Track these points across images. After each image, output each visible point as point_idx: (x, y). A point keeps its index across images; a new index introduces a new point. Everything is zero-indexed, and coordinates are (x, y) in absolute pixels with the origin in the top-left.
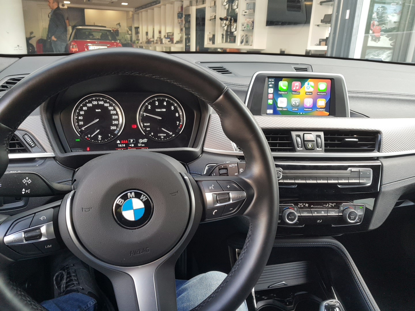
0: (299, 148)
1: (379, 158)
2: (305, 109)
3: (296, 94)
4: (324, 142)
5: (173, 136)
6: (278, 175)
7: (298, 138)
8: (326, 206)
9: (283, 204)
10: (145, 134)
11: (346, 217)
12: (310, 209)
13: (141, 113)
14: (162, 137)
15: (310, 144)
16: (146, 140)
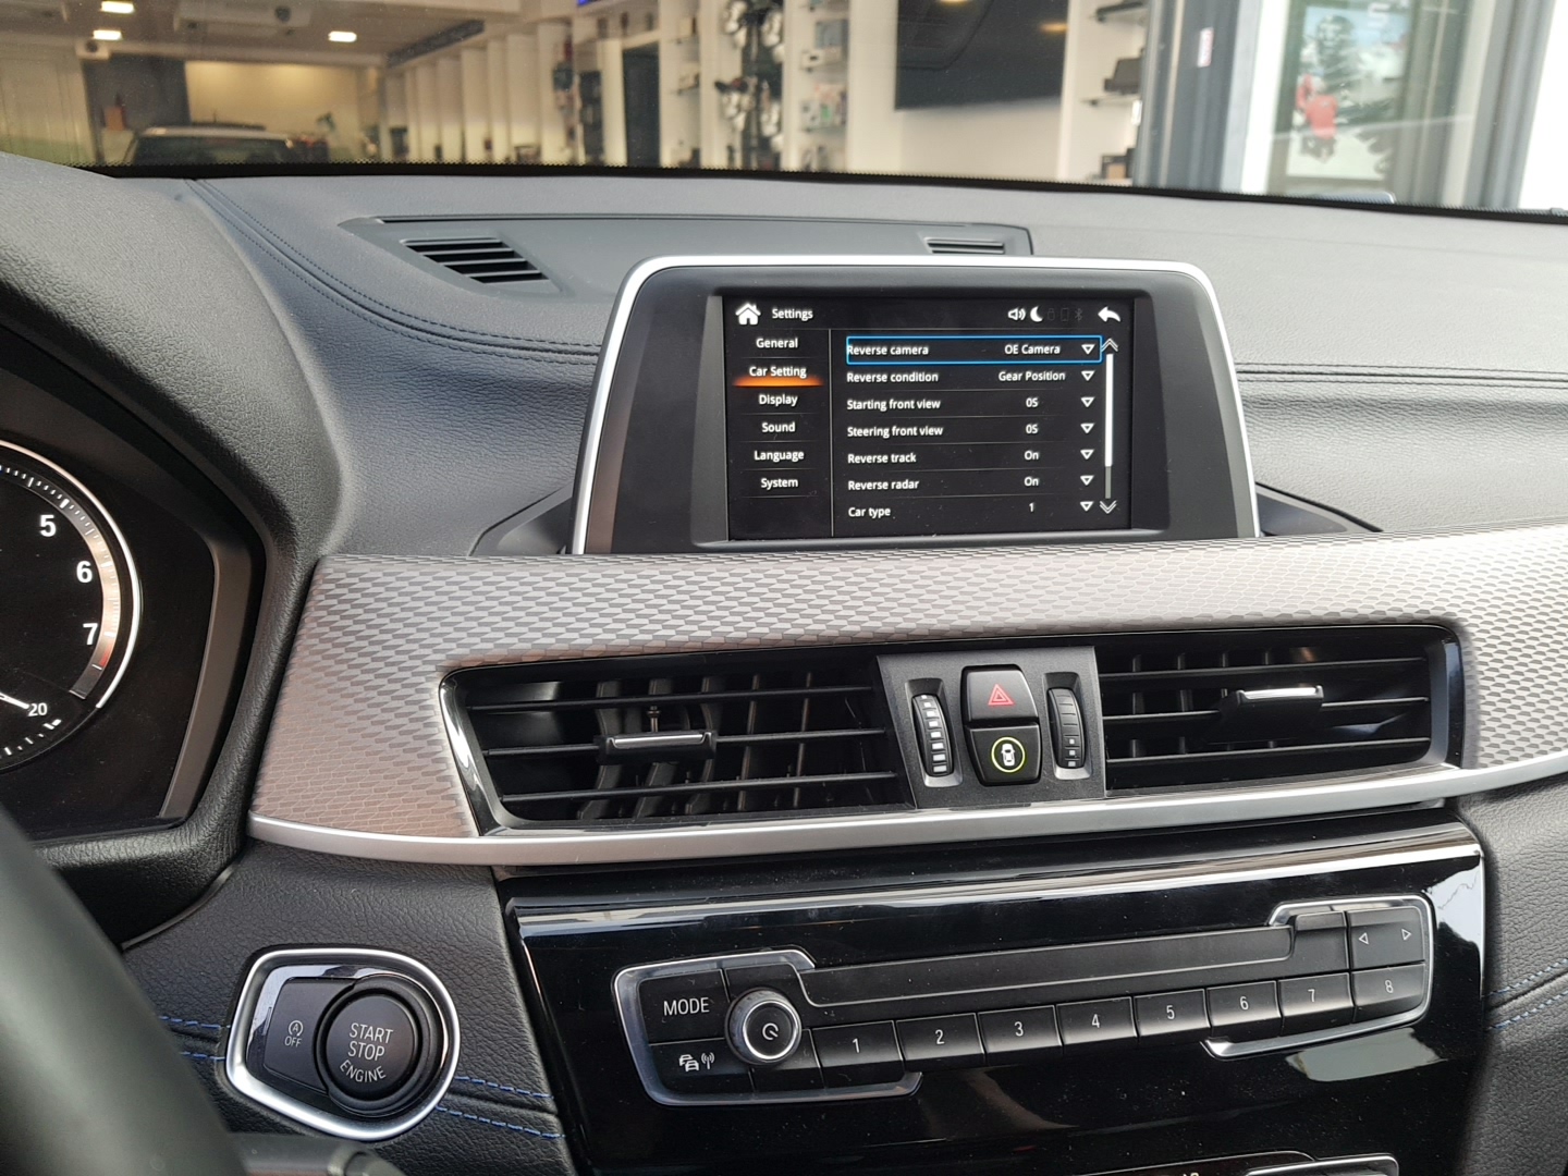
0: (933, 774)
1: (1463, 800)
4: (1098, 719)
5: (47, 725)
6: (774, 1030)
7: (927, 705)
15: (1007, 747)
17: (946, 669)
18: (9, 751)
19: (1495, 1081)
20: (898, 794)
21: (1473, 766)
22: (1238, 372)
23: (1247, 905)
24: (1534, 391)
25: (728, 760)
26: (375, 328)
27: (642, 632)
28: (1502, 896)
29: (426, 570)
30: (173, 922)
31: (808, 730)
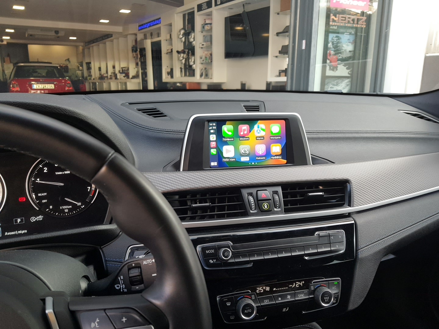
0: (252, 210)
1: (351, 213)
2: (257, 158)
3: (244, 140)
4: (282, 199)
5: (82, 207)
6: (226, 253)
7: (250, 197)
8: (292, 286)
9: (236, 292)
10: (38, 209)
11: (318, 299)
12: (272, 294)
13: (32, 179)
14: (65, 210)
15: (266, 205)
16: (40, 218)
17: (254, 191)
18: (74, 212)
19: (358, 264)
20: (246, 214)
21: (353, 207)
22: (306, 133)
23: (311, 232)
24: (367, 134)
25: (212, 209)
26: (136, 128)
27: (197, 185)
28: (358, 230)
29: (155, 175)
30: (111, 242)
31: (227, 203)
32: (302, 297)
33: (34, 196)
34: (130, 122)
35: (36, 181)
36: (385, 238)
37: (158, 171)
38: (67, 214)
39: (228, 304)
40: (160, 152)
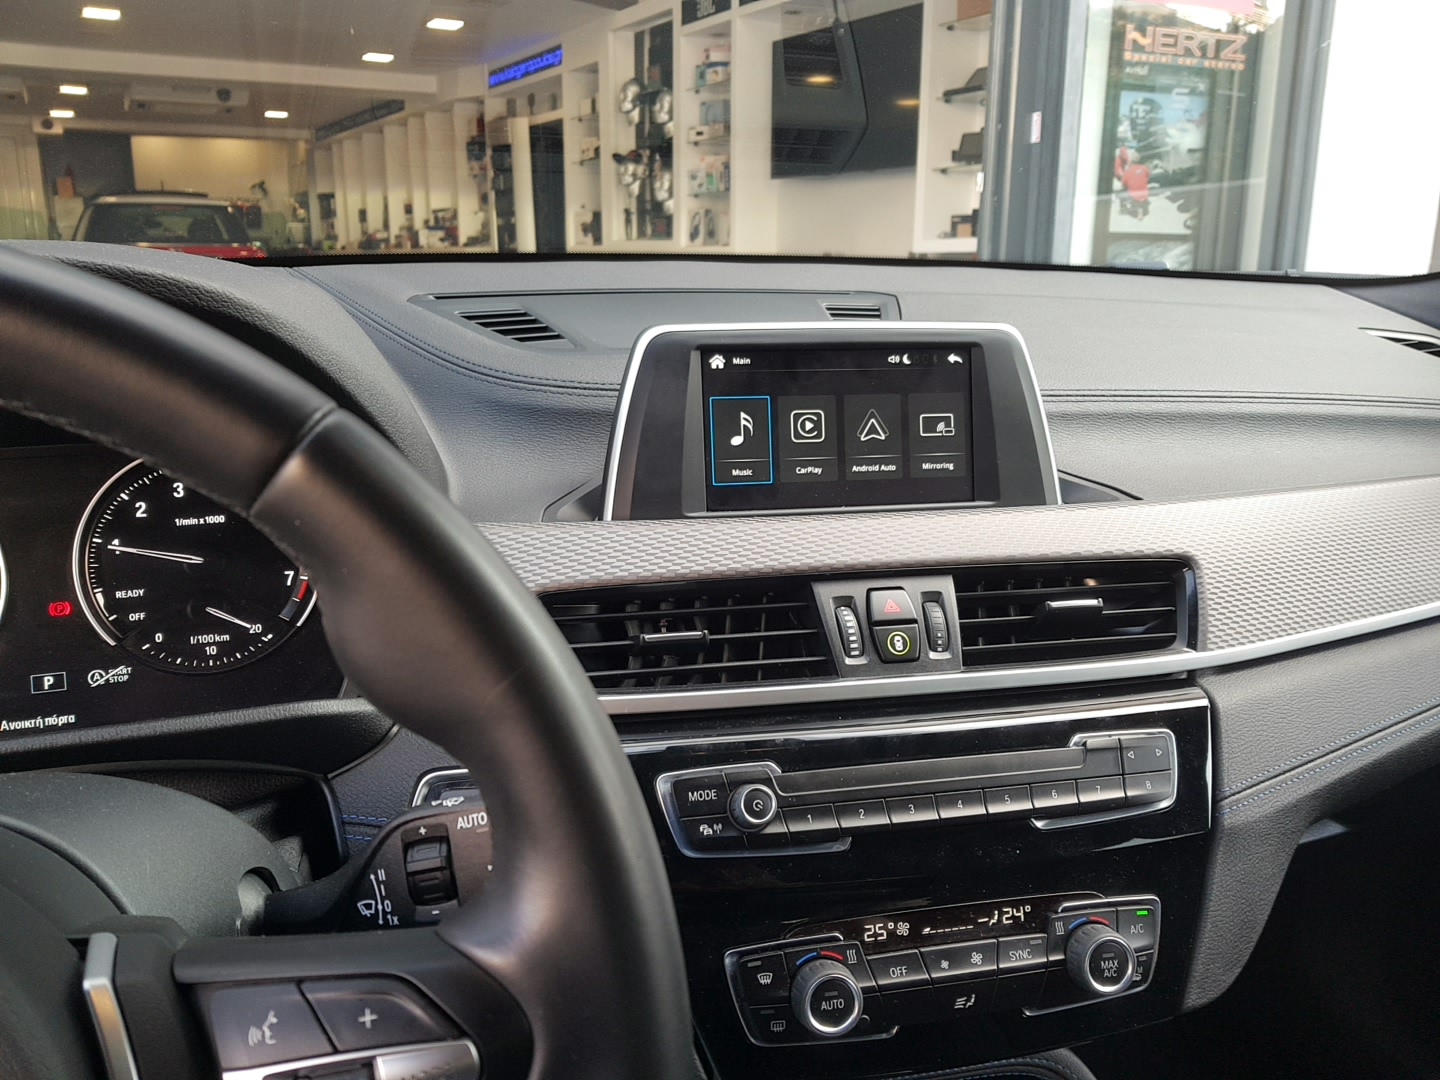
0: (850, 656)
1: (1199, 673)
4: (956, 621)
5: (263, 638)
6: (758, 803)
7: (845, 613)
8: (989, 921)
9: (791, 937)
10: (112, 643)
11: (1081, 968)
12: (916, 948)
13: (94, 540)
14: (207, 648)
15: (898, 638)
16: (121, 673)
17: (856, 590)
18: (238, 656)
19: (1221, 848)
20: (828, 669)
21: (1205, 649)
22: (1043, 396)
23: (1056, 735)
24: (1254, 405)
25: (713, 651)
26: (455, 374)
27: (660, 567)
28: (1223, 730)
29: (516, 531)
30: (363, 759)
31: (766, 631)
32: (1022, 958)
33: (100, 597)
34: (434, 355)
35: (109, 547)
36: (1316, 759)
37: (527, 519)
38: (215, 663)
39: (765, 979)
40: (537, 456)
